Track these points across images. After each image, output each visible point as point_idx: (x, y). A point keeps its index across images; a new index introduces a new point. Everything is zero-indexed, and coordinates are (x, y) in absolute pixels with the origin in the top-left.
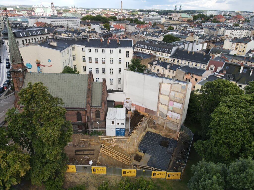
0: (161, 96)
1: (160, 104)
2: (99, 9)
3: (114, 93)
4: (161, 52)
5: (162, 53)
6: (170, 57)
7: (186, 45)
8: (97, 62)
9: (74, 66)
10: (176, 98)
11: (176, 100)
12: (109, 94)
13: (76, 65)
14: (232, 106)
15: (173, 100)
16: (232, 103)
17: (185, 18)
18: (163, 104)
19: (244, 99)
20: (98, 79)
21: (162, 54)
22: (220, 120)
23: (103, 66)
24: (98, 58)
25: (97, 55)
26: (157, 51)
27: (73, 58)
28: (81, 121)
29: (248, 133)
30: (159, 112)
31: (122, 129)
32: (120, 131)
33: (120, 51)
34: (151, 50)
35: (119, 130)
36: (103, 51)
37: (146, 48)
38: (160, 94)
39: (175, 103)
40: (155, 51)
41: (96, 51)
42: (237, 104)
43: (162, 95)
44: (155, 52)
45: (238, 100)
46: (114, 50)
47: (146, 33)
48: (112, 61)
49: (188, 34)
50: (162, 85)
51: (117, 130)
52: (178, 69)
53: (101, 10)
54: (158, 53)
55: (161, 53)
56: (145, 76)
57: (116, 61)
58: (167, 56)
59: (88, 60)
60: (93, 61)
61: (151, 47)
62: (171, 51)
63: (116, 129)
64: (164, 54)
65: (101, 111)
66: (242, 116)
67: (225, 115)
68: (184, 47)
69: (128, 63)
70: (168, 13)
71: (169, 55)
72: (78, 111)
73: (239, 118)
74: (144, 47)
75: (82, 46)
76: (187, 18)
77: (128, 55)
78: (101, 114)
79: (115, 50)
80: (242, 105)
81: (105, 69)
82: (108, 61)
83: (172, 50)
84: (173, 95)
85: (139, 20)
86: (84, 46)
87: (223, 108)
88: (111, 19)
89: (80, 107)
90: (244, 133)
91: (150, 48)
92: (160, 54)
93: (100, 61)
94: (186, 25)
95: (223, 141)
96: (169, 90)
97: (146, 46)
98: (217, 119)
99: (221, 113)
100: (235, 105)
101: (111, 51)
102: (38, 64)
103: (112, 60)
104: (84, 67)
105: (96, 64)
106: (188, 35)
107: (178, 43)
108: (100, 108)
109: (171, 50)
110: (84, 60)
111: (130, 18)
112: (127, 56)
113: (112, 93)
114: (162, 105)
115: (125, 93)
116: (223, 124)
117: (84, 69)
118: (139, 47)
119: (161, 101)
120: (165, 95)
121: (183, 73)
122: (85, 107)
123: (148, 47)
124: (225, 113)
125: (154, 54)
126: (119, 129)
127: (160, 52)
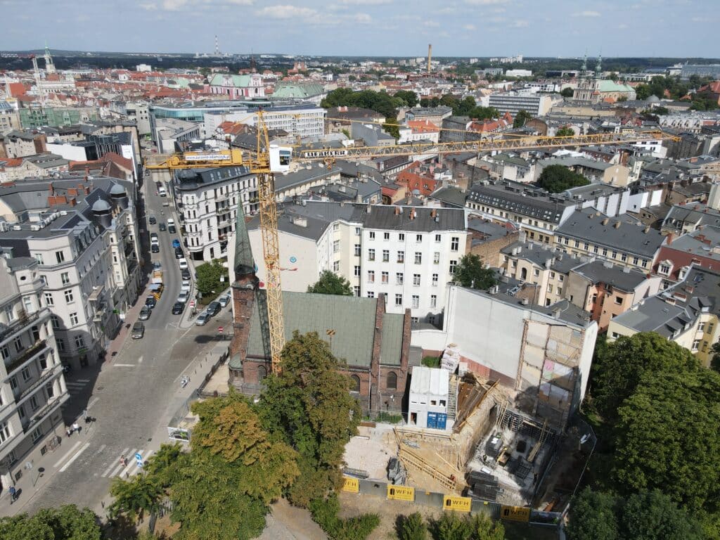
0: (527, 348)
1: (524, 364)
2: (364, 59)
3: (421, 331)
4: (534, 217)
5: (537, 220)
6: (557, 231)
7: (602, 200)
8: (386, 260)
9: (335, 264)
10: (559, 355)
11: (560, 358)
13: (338, 262)
14: (658, 395)
15: (554, 358)
16: (659, 390)
17: (610, 94)
18: (531, 365)
19: (683, 384)
21: (536, 223)
22: (631, 421)
23: (400, 268)
24: (388, 251)
25: (386, 245)
26: (524, 215)
27: (334, 246)
28: (357, 392)
29: (679, 448)
30: (521, 382)
31: (441, 414)
32: (437, 418)
33: (438, 238)
34: (509, 210)
35: (434, 416)
36: (401, 237)
37: (497, 204)
38: (524, 342)
39: (557, 366)
40: (519, 213)
41: (387, 236)
42: (667, 391)
43: (529, 346)
44: (518, 216)
45: (671, 385)
46: (425, 235)
48: (419, 258)
49: (611, 155)
50: (530, 324)
51: (430, 415)
52: (575, 270)
53: (371, 63)
54: (525, 220)
55: (534, 220)
56: (494, 302)
57: (428, 258)
58: (548, 228)
59: (368, 255)
60: (379, 256)
61: (508, 203)
62: (560, 218)
63: (429, 413)
64: (541, 223)
65: (399, 373)
66: (669, 418)
67: (641, 413)
68: (596, 205)
69: (455, 262)
70: (563, 72)
71: (555, 227)
72: (355, 371)
73: (664, 421)
74: (491, 203)
75: (356, 224)
76: (616, 93)
77: (455, 247)
78: (399, 380)
79: (429, 237)
80: (676, 395)
81: (402, 274)
82: (410, 258)
83: (561, 213)
84: (554, 348)
85: (477, 100)
86: (360, 225)
87: (641, 398)
88: (401, 100)
89: (359, 364)
90: (672, 450)
91: (505, 204)
92: (530, 221)
93: (394, 257)
94: (611, 124)
95: (635, 459)
96: (545, 336)
97: (494, 200)
98: (626, 419)
99: (634, 408)
100: (665, 393)
101: (419, 237)
103: (418, 255)
104: (356, 267)
105: (384, 263)
106: (612, 162)
107: (579, 192)
108: (398, 369)
109: (559, 215)
110: (359, 253)
111: (454, 93)
112: (453, 248)
113: (418, 331)
114: (529, 367)
115: (445, 333)
116: (635, 429)
117: (356, 271)
118: (477, 202)
119: (526, 358)
120: (536, 346)
121: (586, 283)
122: (368, 365)
123: (500, 203)
124: (641, 409)
125: (515, 222)
126: (434, 413)
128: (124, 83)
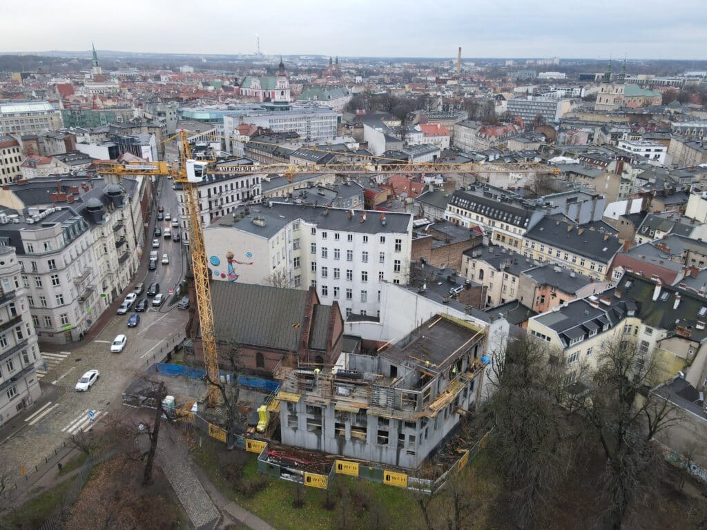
4: (506, 221)
5: (508, 225)
6: (525, 236)
7: (573, 208)
8: (337, 258)
9: (295, 259)
12: (353, 323)
13: (298, 258)
17: (635, 98)
20: (338, 288)
23: (349, 265)
24: (339, 250)
25: (337, 244)
26: (497, 219)
27: (294, 244)
33: (383, 239)
34: (484, 214)
36: (350, 238)
37: (474, 208)
40: (492, 217)
41: (337, 236)
44: (492, 220)
46: (370, 236)
47: (495, 158)
49: (609, 163)
52: (525, 273)
54: (498, 224)
55: (505, 224)
57: (373, 257)
58: (517, 232)
59: (321, 252)
60: (331, 254)
61: (484, 207)
62: (528, 223)
64: (511, 227)
65: (325, 358)
68: (567, 212)
69: (399, 262)
70: (597, 74)
71: (524, 231)
74: (469, 207)
75: (312, 224)
76: (641, 98)
79: (374, 238)
81: (351, 271)
82: (358, 256)
83: (530, 219)
86: (315, 226)
89: (289, 348)
91: (481, 209)
92: (502, 225)
93: (343, 255)
94: (620, 130)
97: (472, 204)
101: (365, 239)
102: (230, 259)
103: (365, 255)
104: (313, 263)
105: (336, 261)
108: (324, 354)
109: (527, 220)
110: (314, 251)
111: (476, 96)
112: (396, 249)
115: (382, 325)
117: (313, 266)
118: (456, 205)
121: (534, 285)
122: (297, 349)
123: (477, 207)
125: (489, 225)
127: (503, 223)
128: (165, 84)
